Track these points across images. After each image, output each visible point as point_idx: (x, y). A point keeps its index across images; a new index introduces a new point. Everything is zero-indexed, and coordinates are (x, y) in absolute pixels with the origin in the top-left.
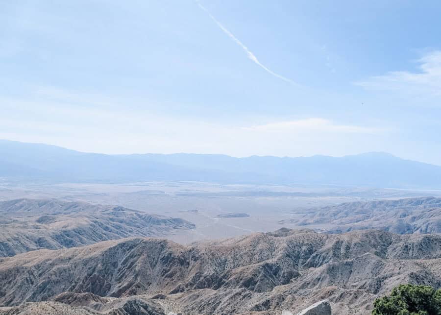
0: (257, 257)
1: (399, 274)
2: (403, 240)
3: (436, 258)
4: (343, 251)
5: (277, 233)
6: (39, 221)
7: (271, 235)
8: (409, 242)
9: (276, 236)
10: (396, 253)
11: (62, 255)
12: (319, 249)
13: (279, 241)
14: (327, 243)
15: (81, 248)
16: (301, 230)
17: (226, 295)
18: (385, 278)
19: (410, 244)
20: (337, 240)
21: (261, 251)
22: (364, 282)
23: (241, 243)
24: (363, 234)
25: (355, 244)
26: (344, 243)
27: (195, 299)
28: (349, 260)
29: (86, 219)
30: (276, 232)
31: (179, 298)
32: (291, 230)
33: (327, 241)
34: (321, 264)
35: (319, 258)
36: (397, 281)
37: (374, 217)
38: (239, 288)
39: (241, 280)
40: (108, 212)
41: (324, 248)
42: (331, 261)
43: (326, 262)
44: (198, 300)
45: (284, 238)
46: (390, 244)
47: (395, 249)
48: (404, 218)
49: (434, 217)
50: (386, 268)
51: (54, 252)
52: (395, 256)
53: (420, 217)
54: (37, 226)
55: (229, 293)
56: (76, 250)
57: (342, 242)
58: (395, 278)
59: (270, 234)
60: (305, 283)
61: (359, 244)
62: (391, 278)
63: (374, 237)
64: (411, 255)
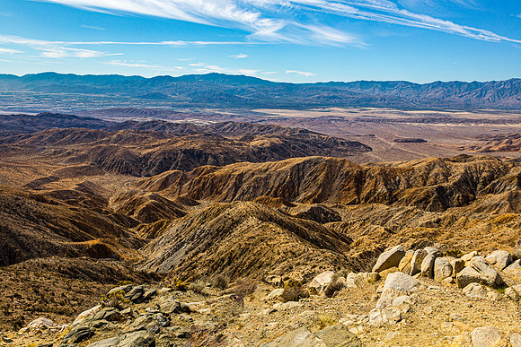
0: (431, 180)
7: (449, 160)
9: (454, 161)
12: (502, 176)
13: (456, 166)
14: (511, 171)
15: (274, 163)
16: (484, 157)
21: (437, 175)
23: (416, 166)
27: (369, 211)
29: (278, 139)
30: (454, 157)
31: (355, 209)
32: (472, 156)
34: (502, 191)
35: (501, 185)
38: (412, 205)
39: (414, 199)
40: (296, 134)
41: (508, 175)
42: (514, 189)
43: (509, 190)
44: (372, 212)
45: (463, 164)
51: (253, 165)
54: (241, 143)
55: (401, 209)
56: (271, 164)
60: (481, 207)
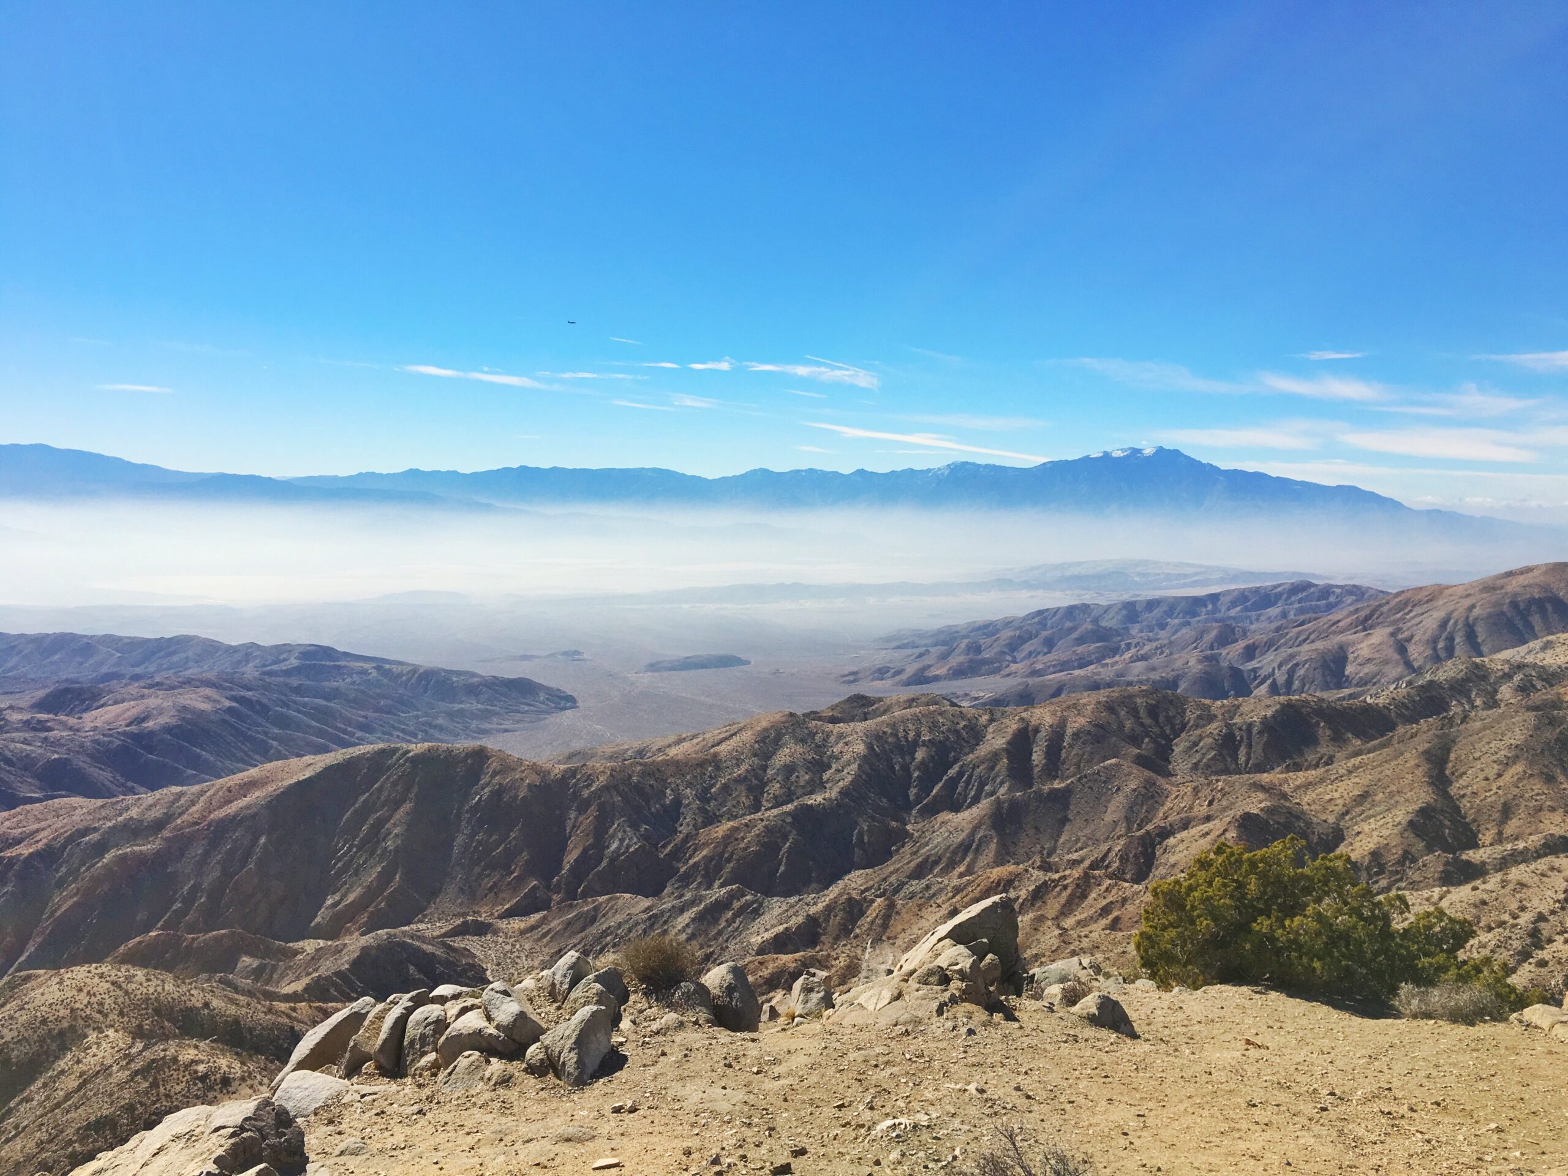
0: (775, 788)
1: (1208, 819)
2: (1220, 717)
3: (1317, 766)
4: (1038, 757)
5: (836, 714)
6: (41, 705)
7: (820, 719)
8: (1237, 720)
9: (834, 720)
10: (1198, 756)
11: (134, 812)
12: (967, 754)
13: (841, 736)
14: (989, 737)
15: (196, 788)
16: (913, 700)
17: (682, 910)
18: (1165, 833)
19: (1240, 729)
20: (1021, 725)
22: (1104, 848)
23: (724, 748)
24: (1099, 703)
25: (1076, 735)
26: (1043, 734)
27: (583, 929)
28: (1057, 785)
29: (208, 691)
30: (833, 708)
31: (533, 928)
32: (880, 700)
33: (990, 729)
34: (976, 800)
35: (968, 782)
36: (1202, 841)
37: (1133, 650)
38: (722, 886)
39: (729, 860)
40: (284, 666)
41: (983, 750)
42: (1002, 790)
43: (992, 794)
44: (593, 930)
45: (860, 726)
46: (1182, 730)
47: (1195, 744)
48: (1224, 652)
49: (1313, 641)
50: (1168, 804)
51: (103, 806)
52: (1195, 767)
53: (1270, 645)
54: (39, 722)
56: (180, 795)
57: (1037, 730)
58: (1194, 831)
59: (814, 715)
60: (926, 860)
61: (1089, 733)
62: (1184, 834)
63: (1134, 712)
64: (1243, 759)
